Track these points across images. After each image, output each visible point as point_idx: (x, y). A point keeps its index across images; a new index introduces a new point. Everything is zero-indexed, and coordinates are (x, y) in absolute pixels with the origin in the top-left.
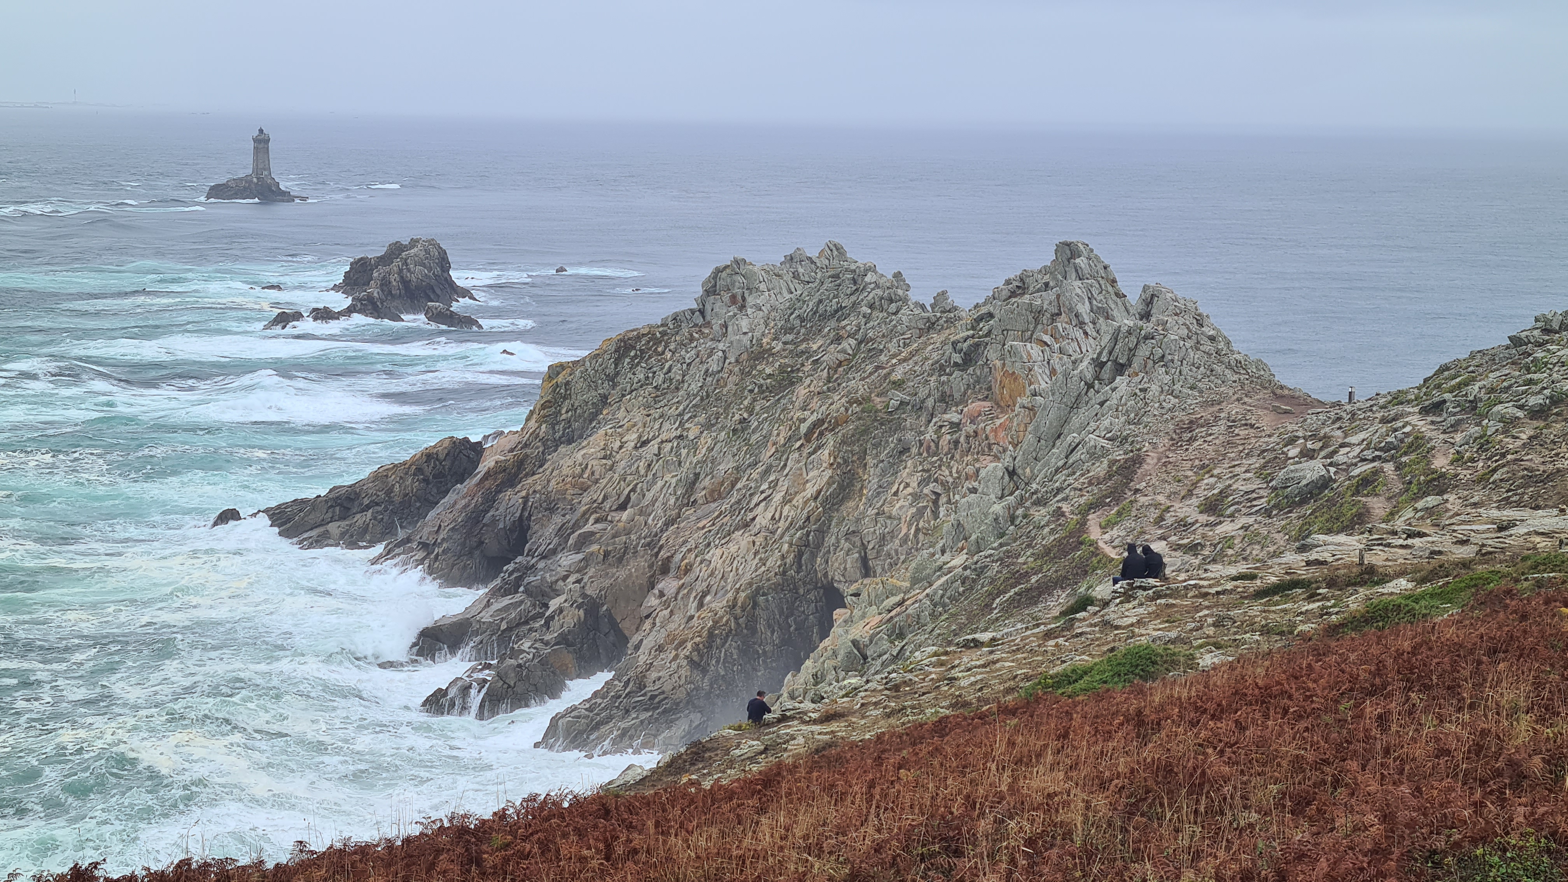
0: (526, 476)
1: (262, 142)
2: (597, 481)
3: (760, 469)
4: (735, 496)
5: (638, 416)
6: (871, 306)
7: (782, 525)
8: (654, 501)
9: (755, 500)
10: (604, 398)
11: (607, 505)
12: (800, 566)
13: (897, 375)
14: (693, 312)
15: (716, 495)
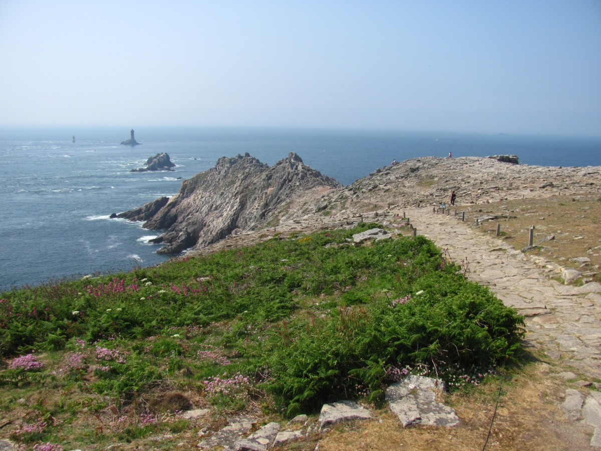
0: (177, 205)
1: (132, 132)
2: (192, 206)
3: (226, 203)
4: (220, 209)
5: (201, 192)
6: (251, 167)
7: (229, 216)
8: (203, 211)
9: (224, 210)
10: (194, 188)
11: (194, 211)
12: (232, 225)
13: (254, 182)
14: (214, 168)
15: (216, 209)
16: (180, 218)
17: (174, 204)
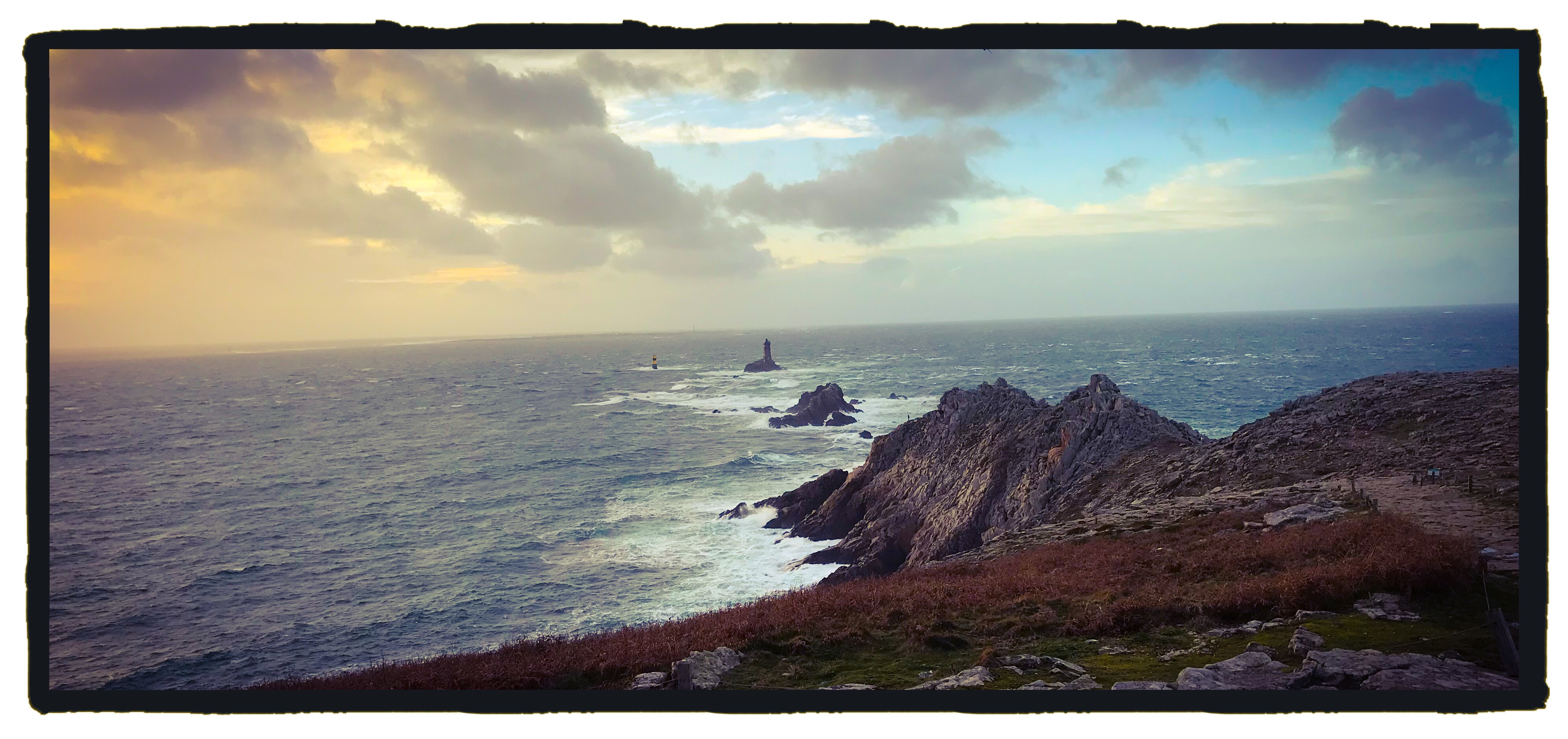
0: (865, 485)
1: (767, 344)
2: (894, 488)
3: (963, 479)
4: (952, 492)
5: (911, 458)
6: (1012, 407)
8: (917, 495)
10: (898, 450)
11: (898, 496)
12: (978, 522)
13: (1020, 437)
14: (936, 411)
15: (944, 491)
16: (871, 511)
17: (858, 483)
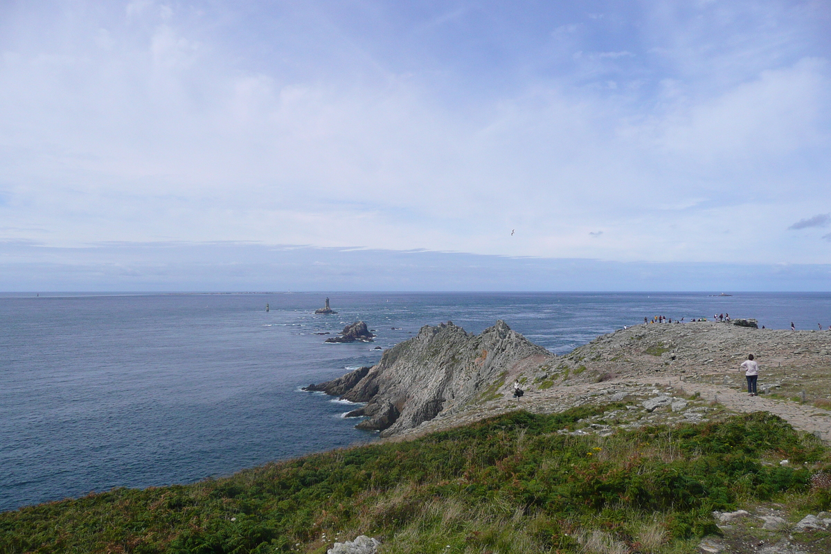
0: (378, 376)
1: (328, 301)
2: (394, 377)
3: (430, 373)
5: (404, 362)
6: (456, 336)
7: (434, 387)
8: (406, 382)
9: (429, 381)
10: (396, 358)
11: (396, 382)
12: (438, 397)
13: (460, 352)
16: (382, 389)
17: (375, 375)
